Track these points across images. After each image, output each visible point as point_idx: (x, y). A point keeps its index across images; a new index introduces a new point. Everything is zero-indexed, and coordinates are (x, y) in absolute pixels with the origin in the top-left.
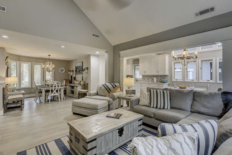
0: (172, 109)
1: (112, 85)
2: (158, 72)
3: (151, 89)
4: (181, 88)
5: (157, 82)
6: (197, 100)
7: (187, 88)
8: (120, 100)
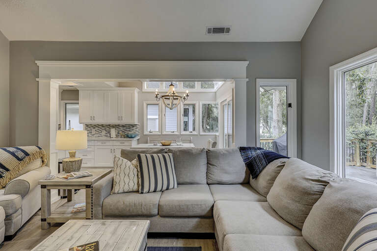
0: (182, 187)
1: (9, 152)
2: (120, 118)
3: (141, 154)
4: (163, 145)
5: (117, 136)
6: (214, 164)
7: (172, 144)
8: (49, 190)
